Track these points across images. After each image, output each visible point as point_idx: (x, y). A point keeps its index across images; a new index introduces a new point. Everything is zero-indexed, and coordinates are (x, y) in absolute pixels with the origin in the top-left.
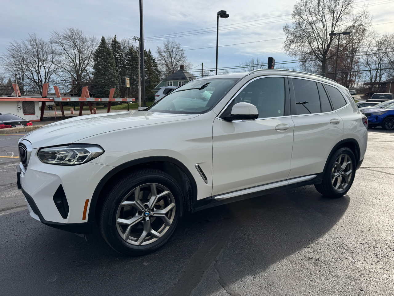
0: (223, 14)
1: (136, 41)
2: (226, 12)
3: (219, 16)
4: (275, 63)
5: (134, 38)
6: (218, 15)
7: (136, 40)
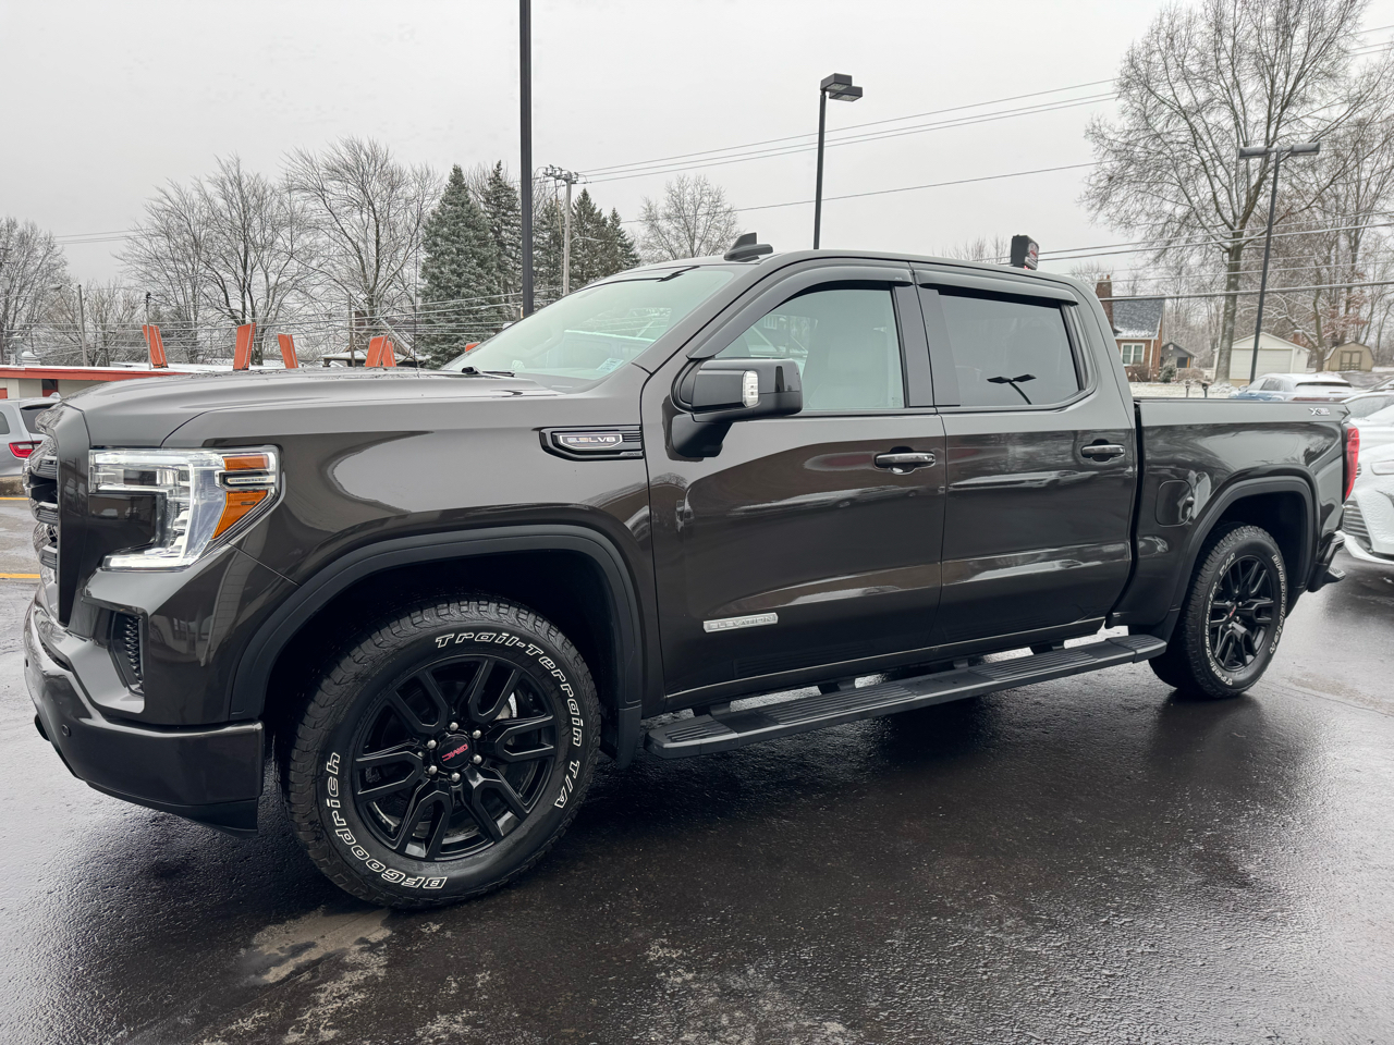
0: (841, 87)
1: (559, 182)
2: (849, 78)
3: (827, 94)
4: (1040, 257)
5: (550, 172)
6: (824, 90)
7: (558, 178)
